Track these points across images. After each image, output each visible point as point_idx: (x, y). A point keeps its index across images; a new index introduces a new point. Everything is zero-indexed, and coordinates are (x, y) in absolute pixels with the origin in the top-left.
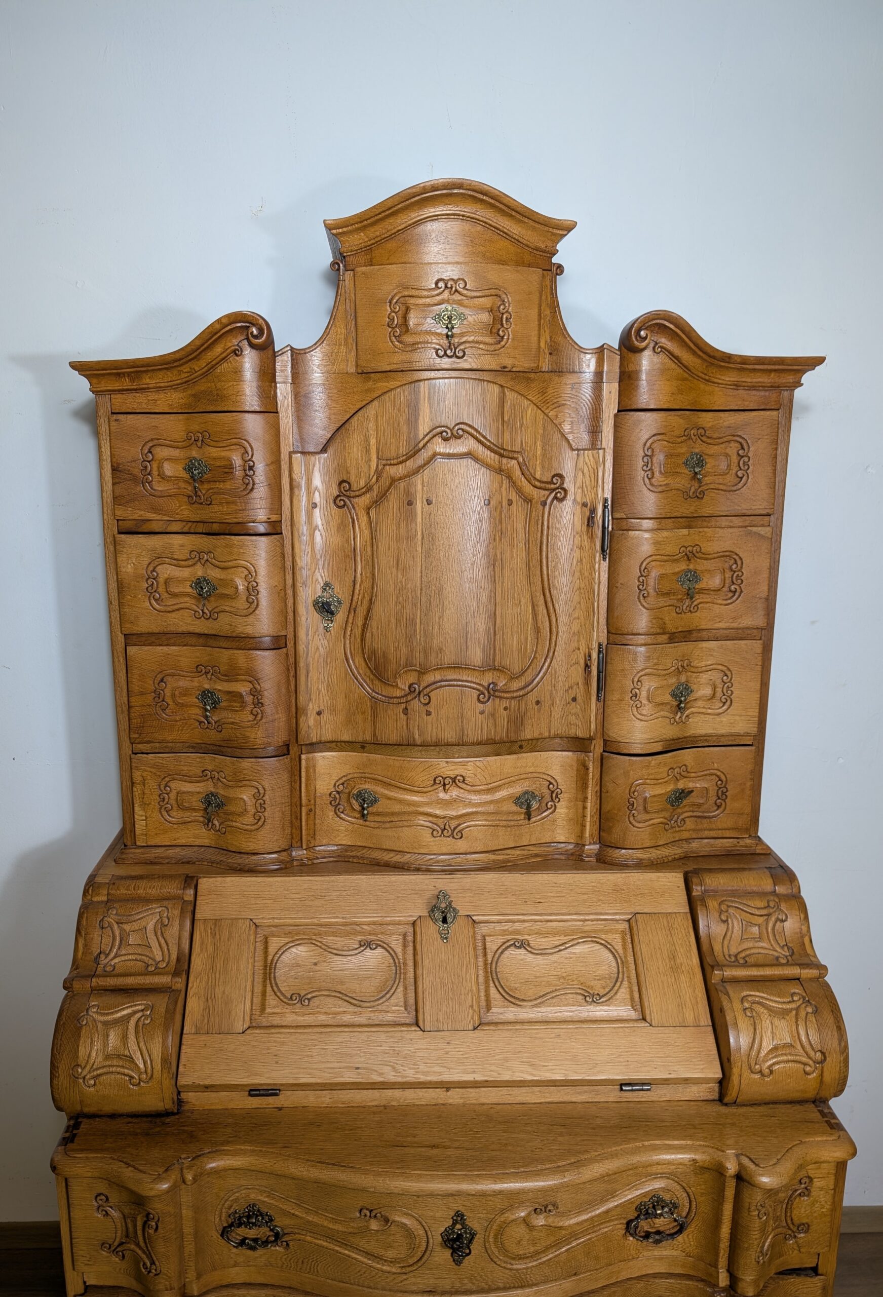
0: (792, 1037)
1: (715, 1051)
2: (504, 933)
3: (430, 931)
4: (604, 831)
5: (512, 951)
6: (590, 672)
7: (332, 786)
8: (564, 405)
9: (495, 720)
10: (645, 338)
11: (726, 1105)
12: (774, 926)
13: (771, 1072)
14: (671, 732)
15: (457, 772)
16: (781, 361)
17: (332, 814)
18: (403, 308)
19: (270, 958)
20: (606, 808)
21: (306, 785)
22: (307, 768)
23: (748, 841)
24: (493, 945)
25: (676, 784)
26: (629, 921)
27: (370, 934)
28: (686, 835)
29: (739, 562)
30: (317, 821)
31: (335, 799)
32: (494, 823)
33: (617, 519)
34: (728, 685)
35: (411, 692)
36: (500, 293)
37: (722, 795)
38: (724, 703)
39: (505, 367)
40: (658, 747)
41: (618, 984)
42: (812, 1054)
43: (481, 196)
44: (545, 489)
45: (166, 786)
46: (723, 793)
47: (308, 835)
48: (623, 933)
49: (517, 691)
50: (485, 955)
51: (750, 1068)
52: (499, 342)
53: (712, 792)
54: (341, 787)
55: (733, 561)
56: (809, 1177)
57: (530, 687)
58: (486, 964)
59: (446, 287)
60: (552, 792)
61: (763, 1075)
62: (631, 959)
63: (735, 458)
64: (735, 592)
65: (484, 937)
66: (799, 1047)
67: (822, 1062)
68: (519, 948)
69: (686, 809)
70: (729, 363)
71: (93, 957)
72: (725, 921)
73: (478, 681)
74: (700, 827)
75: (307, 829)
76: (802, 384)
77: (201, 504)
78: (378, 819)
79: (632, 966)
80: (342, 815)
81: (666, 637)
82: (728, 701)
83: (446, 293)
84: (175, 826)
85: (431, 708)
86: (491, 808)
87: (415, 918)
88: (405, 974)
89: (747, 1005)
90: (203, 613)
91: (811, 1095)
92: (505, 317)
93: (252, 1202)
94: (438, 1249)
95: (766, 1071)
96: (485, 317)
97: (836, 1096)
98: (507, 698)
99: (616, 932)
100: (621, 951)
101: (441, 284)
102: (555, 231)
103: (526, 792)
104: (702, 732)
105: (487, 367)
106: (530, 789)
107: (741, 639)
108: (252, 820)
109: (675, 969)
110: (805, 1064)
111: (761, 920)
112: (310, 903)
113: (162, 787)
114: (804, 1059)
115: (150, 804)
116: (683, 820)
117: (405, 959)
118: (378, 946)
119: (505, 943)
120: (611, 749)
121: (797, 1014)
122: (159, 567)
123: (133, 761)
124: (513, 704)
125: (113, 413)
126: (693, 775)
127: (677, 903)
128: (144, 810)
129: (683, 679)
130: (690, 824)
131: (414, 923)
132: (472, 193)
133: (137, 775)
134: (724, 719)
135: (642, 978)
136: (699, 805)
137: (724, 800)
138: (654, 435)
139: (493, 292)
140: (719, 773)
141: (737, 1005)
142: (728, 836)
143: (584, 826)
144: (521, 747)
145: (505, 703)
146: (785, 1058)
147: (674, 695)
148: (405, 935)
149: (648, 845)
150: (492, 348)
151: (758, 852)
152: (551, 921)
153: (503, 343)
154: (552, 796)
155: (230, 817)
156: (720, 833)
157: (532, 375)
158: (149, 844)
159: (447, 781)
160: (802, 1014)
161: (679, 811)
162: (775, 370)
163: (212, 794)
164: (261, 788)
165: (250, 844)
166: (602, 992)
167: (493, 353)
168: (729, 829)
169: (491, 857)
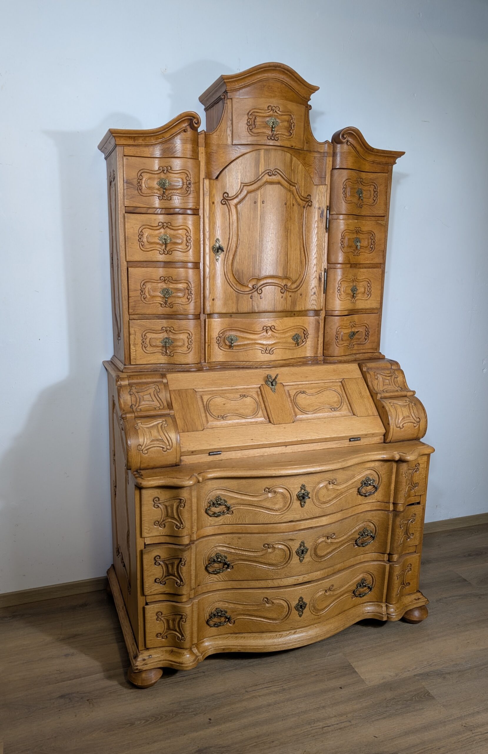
0: (409, 414)
1: (381, 424)
2: (295, 389)
3: (267, 389)
4: (325, 350)
5: (301, 395)
6: (321, 281)
7: (217, 334)
8: (311, 165)
9: (286, 301)
10: (346, 138)
11: (387, 443)
12: (394, 380)
13: (403, 427)
14: (350, 306)
15: (272, 324)
16: (390, 152)
17: (217, 347)
18: (254, 117)
19: (205, 403)
20: (326, 340)
21: (208, 333)
22: (208, 325)
23: (377, 354)
24: (292, 393)
25: (351, 329)
26: (341, 382)
27: (243, 392)
28: (354, 352)
29: (374, 236)
30: (211, 351)
31: (218, 340)
32: (285, 347)
33: (332, 215)
34: (370, 287)
35: (254, 288)
36: (291, 114)
37: (367, 335)
38: (368, 295)
39: (292, 146)
40: (346, 313)
41: (342, 404)
42: (415, 419)
43: (286, 72)
44: (304, 201)
45: (145, 335)
46: (368, 333)
47: (208, 356)
48: (340, 386)
49: (294, 289)
50: (290, 397)
51: (396, 426)
52: (290, 135)
53: (364, 334)
54: (221, 335)
55: (371, 235)
56: (419, 464)
57: (298, 288)
58: (291, 400)
59: (272, 109)
60: (305, 334)
61: (401, 428)
62: (345, 395)
63: (372, 192)
64: (372, 248)
65: (288, 391)
66: (411, 417)
67: (419, 422)
68: (303, 393)
69: (355, 341)
70: (372, 152)
71: (129, 407)
72: (377, 379)
73: (280, 283)
74: (359, 348)
75: (208, 354)
76: (396, 163)
77: (166, 200)
78: (237, 348)
79: (346, 398)
80: (221, 348)
81: (349, 265)
82: (370, 294)
83: (272, 112)
84: (149, 355)
85: (262, 295)
86: (284, 340)
87: (260, 385)
88: (261, 405)
89: (392, 404)
90: (164, 251)
91: (415, 436)
92: (293, 124)
93: (218, 495)
94: (295, 501)
95: (401, 426)
96: (286, 124)
97: (422, 437)
98: (291, 292)
99: (337, 386)
100: (341, 392)
101: (270, 108)
102: (311, 90)
103: (297, 334)
104: (360, 307)
105: (286, 146)
106: (298, 333)
107: (374, 268)
108: (186, 349)
109: (362, 397)
110: (414, 423)
111: (389, 378)
112: (216, 382)
113: (143, 336)
114: (414, 421)
115: (138, 344)
116: (353, 345)
117: (259, 400)
118: (248, 396)
119: (296, 392)
120: (329, 314)
121: (409, 406)
122: (144, 230)
123: (130, 323)
124: (292, 294)
125: (124, 156)
126: (357, 326)
127: (358, 374)
128: (135, 347)
129: (355, 284)
130: (356, 347)
131: (260, 388)
132: (284, 70)
133: (132, 331)
134: (368, 302)
135: (350, 401)
136: (359, 339)
137: (368, 337)
138: (347, 179)
139: (289, 113)
140: (366, 325)
141: (389, 404)
142: (369, 352)
143: (318, 348)
144: (294, 314)
145: (290, 294)
146: (407, 421)
147: (352, 290)
148: (257, 392)
149: (342, 354)
150: (288, 138)
151: (381, 357)
152: (312, 384)
153: (292, 136)
154: (305, 337)
155: (176, 348)
156: (367, 351)
157: (301, 151)
158: (137, 363)
159: (268, 328)
160: (411, 406)
161: (352, 341)
162: (388, 156)
163: (166, 338)
164: (190, 334)
165: (185, 360)
166: (337, 407)
167: (289, 140)
168: (369, 349)
169: (284, 362)
